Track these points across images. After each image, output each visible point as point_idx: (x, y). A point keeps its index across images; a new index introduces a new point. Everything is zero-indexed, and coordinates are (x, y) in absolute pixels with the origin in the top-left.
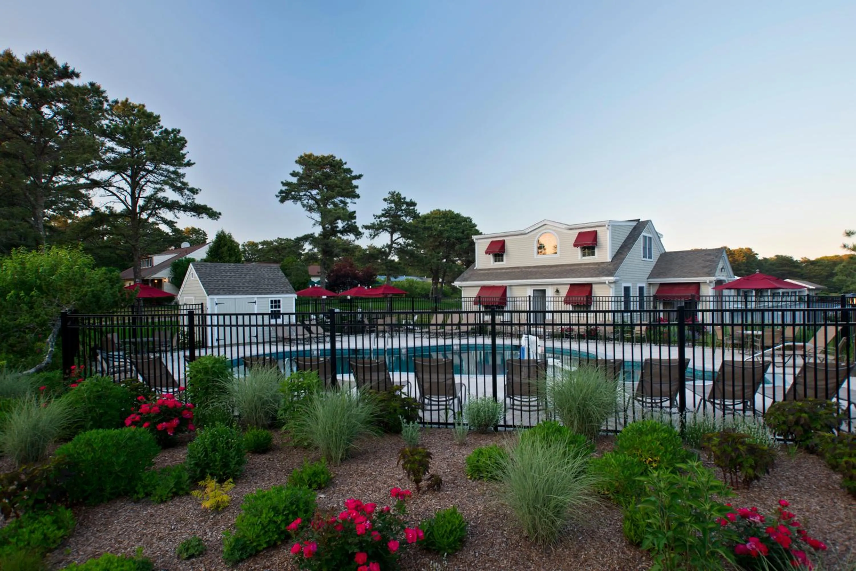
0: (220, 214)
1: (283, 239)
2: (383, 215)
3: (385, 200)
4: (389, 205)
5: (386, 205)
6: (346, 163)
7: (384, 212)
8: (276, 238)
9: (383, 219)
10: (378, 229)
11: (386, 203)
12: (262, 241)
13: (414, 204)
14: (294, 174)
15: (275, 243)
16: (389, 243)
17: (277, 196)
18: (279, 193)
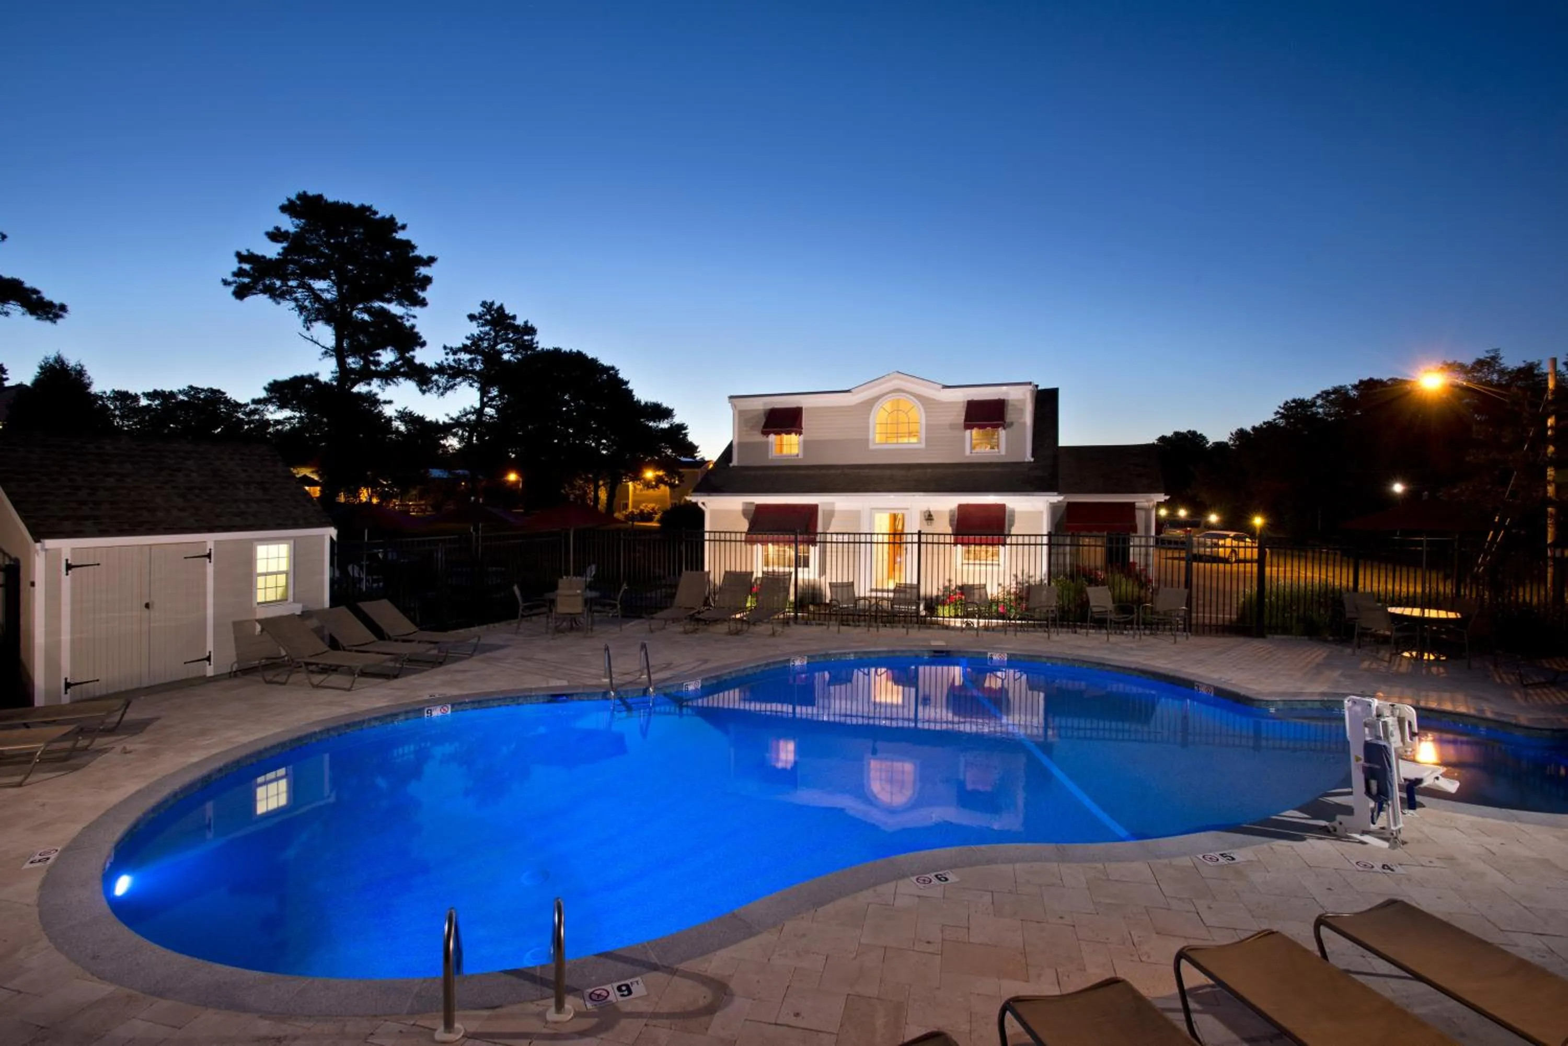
0: (63, 308)
1: (203, 390)
2: (465, 349)
3: (472, 317)
4: (482, 329)
5: (474, 329)
6: (404, 227)
7: (468, 342)
8: (184, 386)
9: (465, 357)
10: (453, 376)
11: (474, 324)
12: (151, 390)
13: (531, 331)
14: (276, 236)
15: (181, 397)
16: (477, 405)
17: (226, 283)
18: (235, 274)
